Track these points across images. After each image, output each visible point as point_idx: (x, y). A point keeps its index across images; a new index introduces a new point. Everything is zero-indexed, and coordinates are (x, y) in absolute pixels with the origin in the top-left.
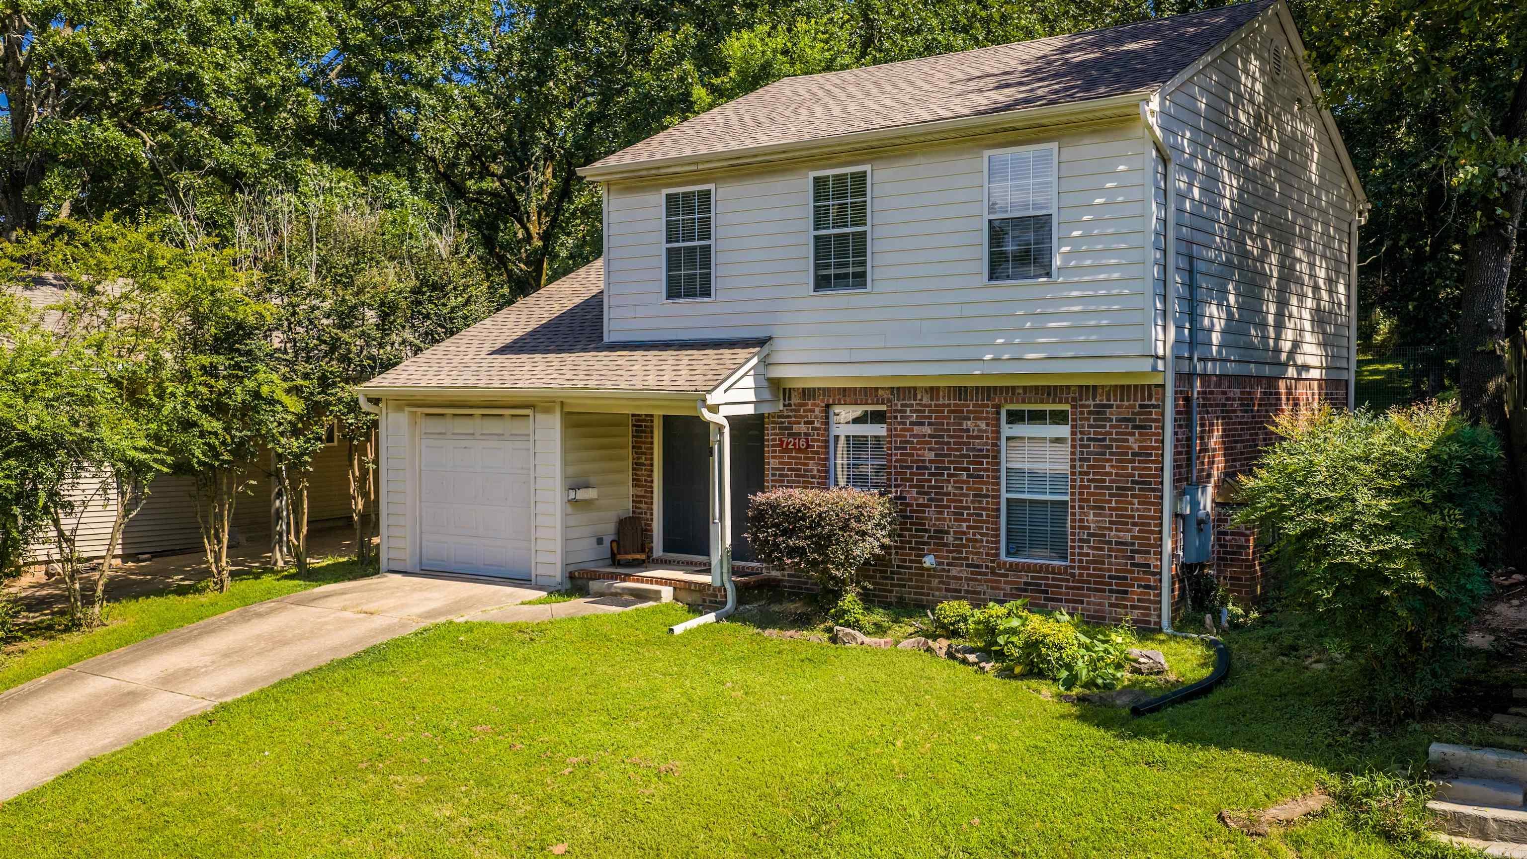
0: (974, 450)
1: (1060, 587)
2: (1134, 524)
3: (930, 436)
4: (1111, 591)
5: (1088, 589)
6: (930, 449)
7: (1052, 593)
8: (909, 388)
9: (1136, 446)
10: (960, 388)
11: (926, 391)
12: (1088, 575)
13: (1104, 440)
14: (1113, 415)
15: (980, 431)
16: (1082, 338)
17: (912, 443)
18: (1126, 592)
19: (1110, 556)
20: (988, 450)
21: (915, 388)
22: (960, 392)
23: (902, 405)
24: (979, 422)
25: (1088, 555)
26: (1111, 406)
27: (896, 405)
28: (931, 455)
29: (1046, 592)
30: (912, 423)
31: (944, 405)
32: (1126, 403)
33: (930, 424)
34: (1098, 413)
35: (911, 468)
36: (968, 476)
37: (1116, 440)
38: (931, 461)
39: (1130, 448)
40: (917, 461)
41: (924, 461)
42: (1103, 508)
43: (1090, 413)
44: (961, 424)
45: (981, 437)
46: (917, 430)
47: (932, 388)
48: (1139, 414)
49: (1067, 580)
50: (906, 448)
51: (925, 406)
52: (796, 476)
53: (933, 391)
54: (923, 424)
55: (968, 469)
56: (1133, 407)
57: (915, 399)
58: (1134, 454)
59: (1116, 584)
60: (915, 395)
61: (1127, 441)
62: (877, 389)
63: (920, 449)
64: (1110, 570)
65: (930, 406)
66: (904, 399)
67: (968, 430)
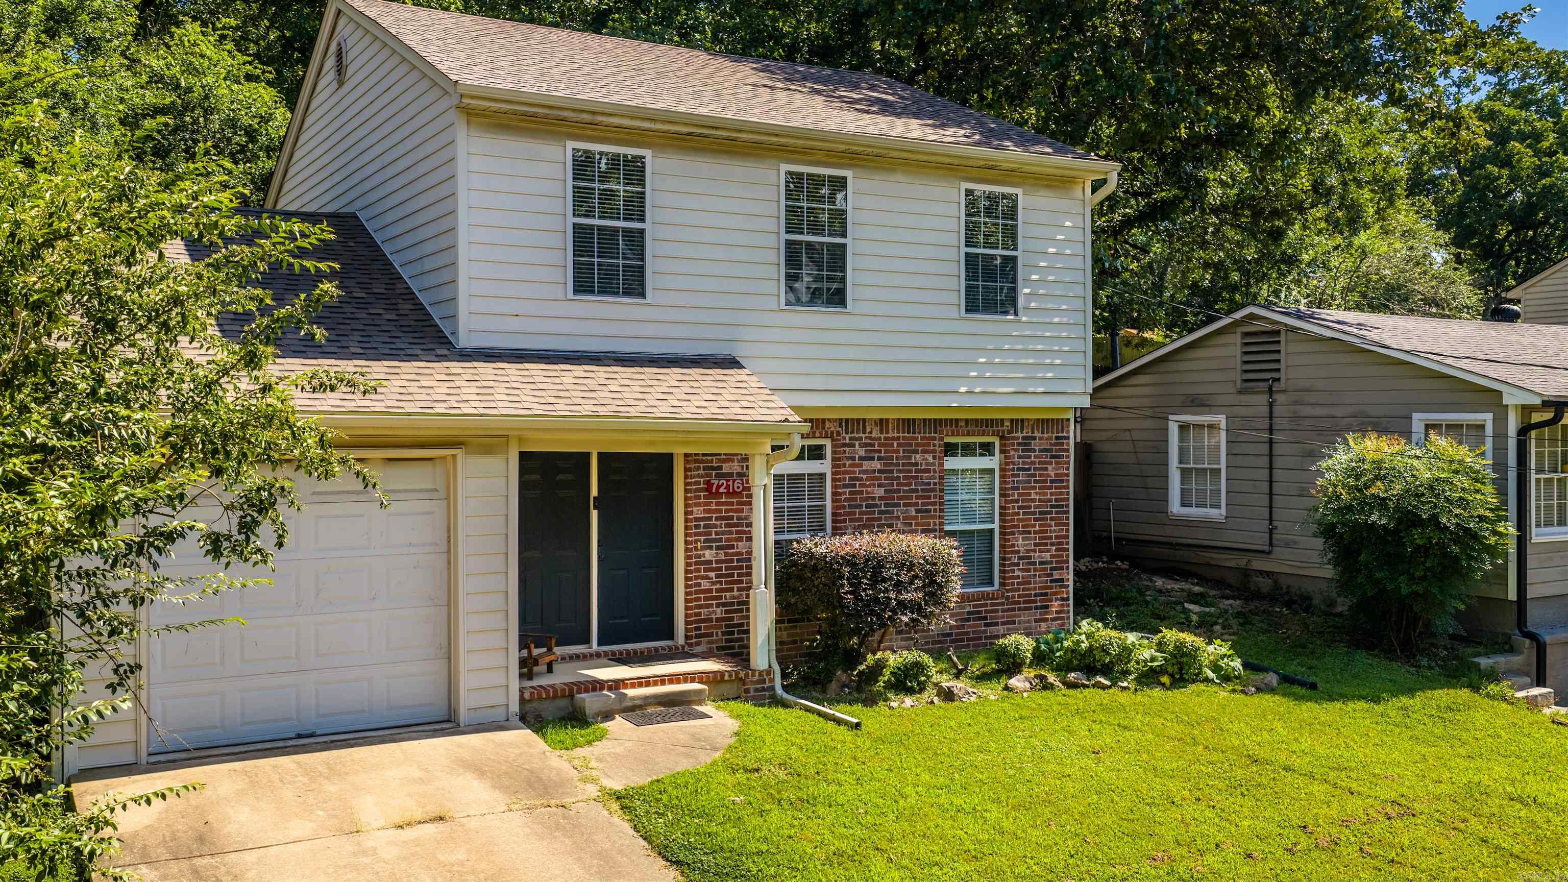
0: (923, 484)
1: (997, 611)
2: (1052, 544)
3: (880, 471)
4: (1036, 608)
5: (1020, 609)
6: (880, 486)
7: (992, 618)
8: (858, 420)
9: (1052, 474)
10: (909, 420)
11: (876, 424)
12: (1019, 596)
13: (1029, 469)
14: (1036, 445)
15: (927, 464)
16: (1040, 375)
17: (862, 479)
18: (1047, 607)
19: (1035, 576)
20: (935, 484)
21: (864, 420)
22: (908, 424)
23: (850, 439)
24: (926, 456)
25: (1018, 577)
26: (1034, 438)
27: (844, 438)
28: (880, 492)
29: (985, 618)
30: (861, 458)
31: (893, 439)
32: (1046, 435)
33: (879, 459)
34: (1025, 444)
35: (861, 506)
36: (917, 511)
37: (1039, 469)
38: (881, 498)
39: (1049, 475)
40: (867, 499)
41: (874, 499)
42: (1029, 532)
43: (1019, 444)
44: (910, 458)
45: (928, 471)
46: (866, 465)
47: (881, 420)
48: (1055, 444)
49: (1003, 604)
50: (855, 486)
51: (874, 439)
52: (727, 525)
53: (882, 423)
54: (872, 459)
55: (917, 504)
56: (1051, 438)
57: (864, 432)
58: (1052, 481)
59: (1041, 601)
60: (864, 427)
61: (1046, 469)
62: (824, 421)
63: (869, 486)
64: (1035, 589)
65: (880, 439)
66: (852, 432)
67: (916, 464)
